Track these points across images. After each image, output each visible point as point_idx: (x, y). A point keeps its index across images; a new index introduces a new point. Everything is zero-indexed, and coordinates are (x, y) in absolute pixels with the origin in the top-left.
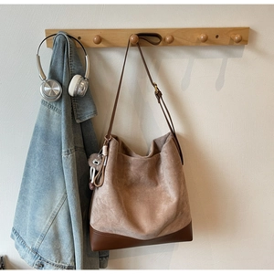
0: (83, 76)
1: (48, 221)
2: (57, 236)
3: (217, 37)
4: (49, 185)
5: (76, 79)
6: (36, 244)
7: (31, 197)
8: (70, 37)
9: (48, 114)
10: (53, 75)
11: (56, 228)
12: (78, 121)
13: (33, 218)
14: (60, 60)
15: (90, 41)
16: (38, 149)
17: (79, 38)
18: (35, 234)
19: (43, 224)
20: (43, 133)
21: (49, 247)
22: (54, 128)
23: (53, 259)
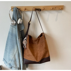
0: (21, 19)
1: (13, 56)
2: (15, 60)
3: (55, 8)
4: (13, 47)
5: (19, 20)
6: (10, 62)
7: (8, 50)
8: (17, 8)
9: (12, 29)
10: (13, 19)
11: (15, 58)
12: (20, 30)
13: (9, 56)
14: (15, 15)
15: (23, 9)
16: (10, 38)
17: (20, 9)
18: (10, 60)
19: (12, 57)
20: (11, 34)
21: (13, 63)
22: (14, 32)
23: (14, 66)
